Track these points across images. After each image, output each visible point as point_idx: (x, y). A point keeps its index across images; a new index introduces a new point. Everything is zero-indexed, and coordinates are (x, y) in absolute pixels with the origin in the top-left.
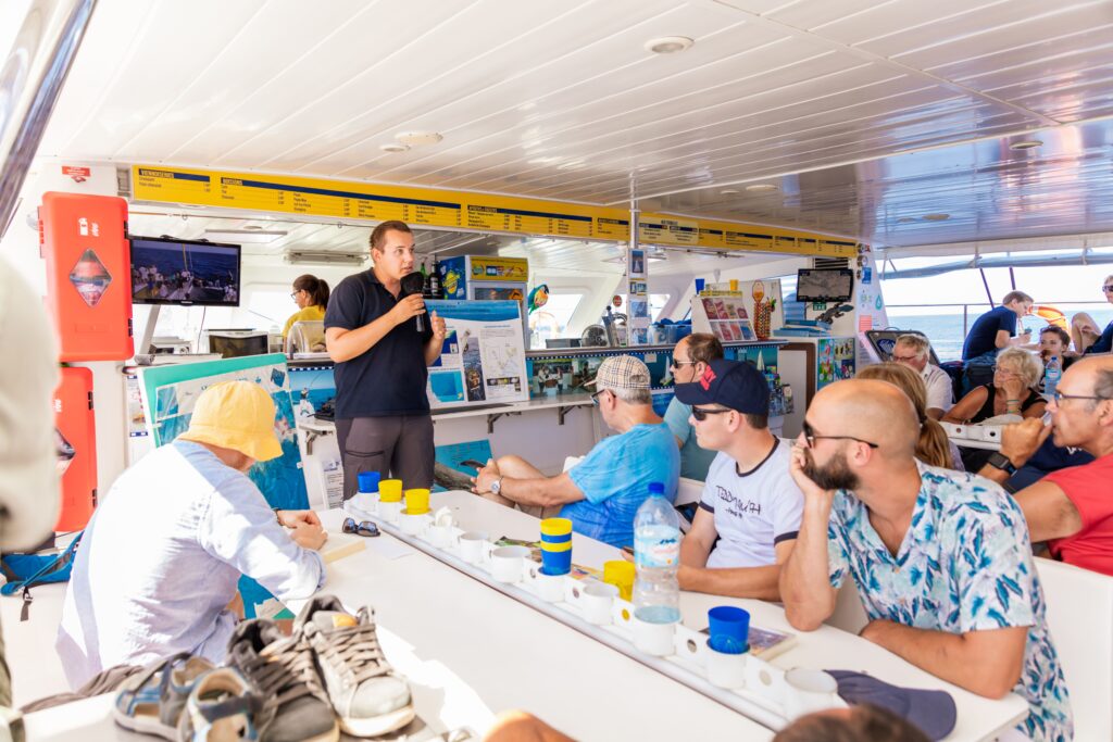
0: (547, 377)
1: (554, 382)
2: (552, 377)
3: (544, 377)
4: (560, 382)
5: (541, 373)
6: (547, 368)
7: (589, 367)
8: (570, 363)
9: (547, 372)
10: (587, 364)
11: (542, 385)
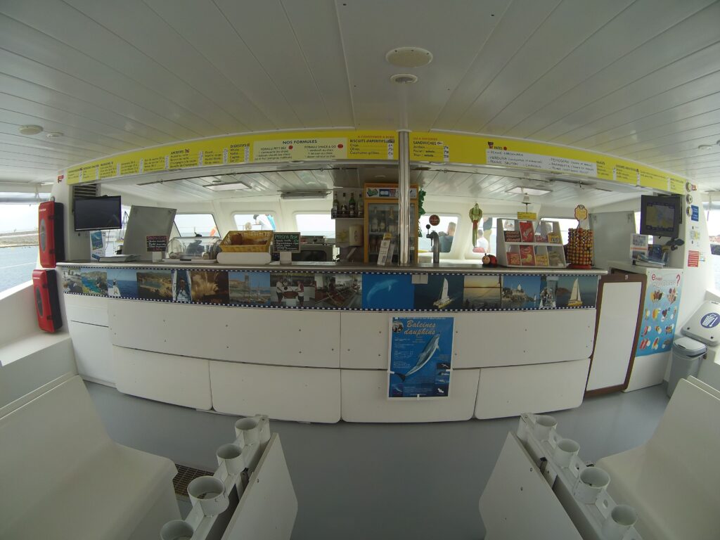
0: (286, 288)
1: (294, 295)
2: (293, 289)
3: (283, 289)
4: (301, 294)
5: (279, 284)
6: (286, 280)
7: (337, 283)
8: (314, 278)
9: (286, 284)
10: (333, 280)
11: (280, 295)
